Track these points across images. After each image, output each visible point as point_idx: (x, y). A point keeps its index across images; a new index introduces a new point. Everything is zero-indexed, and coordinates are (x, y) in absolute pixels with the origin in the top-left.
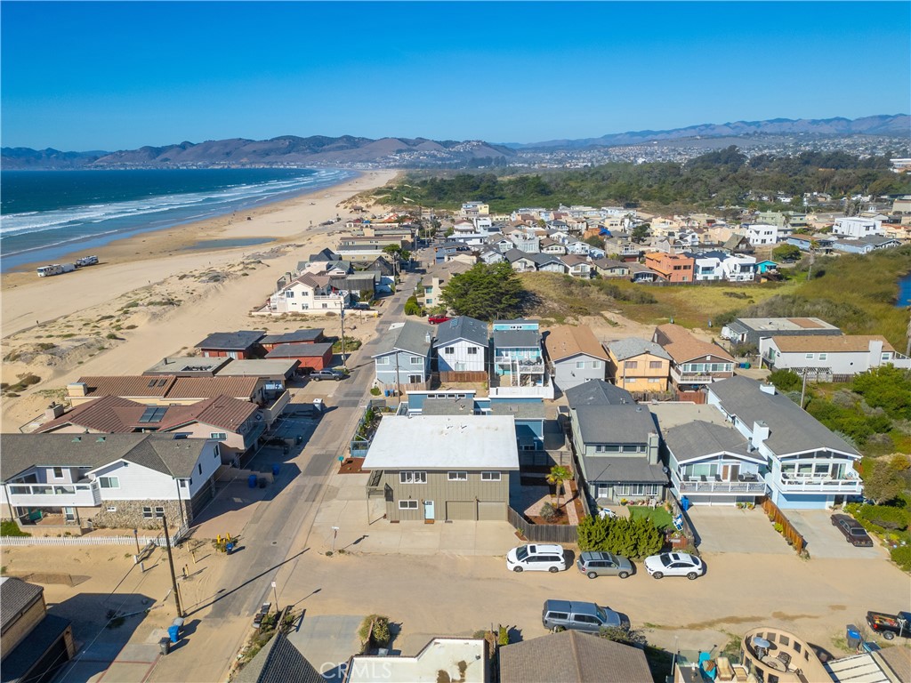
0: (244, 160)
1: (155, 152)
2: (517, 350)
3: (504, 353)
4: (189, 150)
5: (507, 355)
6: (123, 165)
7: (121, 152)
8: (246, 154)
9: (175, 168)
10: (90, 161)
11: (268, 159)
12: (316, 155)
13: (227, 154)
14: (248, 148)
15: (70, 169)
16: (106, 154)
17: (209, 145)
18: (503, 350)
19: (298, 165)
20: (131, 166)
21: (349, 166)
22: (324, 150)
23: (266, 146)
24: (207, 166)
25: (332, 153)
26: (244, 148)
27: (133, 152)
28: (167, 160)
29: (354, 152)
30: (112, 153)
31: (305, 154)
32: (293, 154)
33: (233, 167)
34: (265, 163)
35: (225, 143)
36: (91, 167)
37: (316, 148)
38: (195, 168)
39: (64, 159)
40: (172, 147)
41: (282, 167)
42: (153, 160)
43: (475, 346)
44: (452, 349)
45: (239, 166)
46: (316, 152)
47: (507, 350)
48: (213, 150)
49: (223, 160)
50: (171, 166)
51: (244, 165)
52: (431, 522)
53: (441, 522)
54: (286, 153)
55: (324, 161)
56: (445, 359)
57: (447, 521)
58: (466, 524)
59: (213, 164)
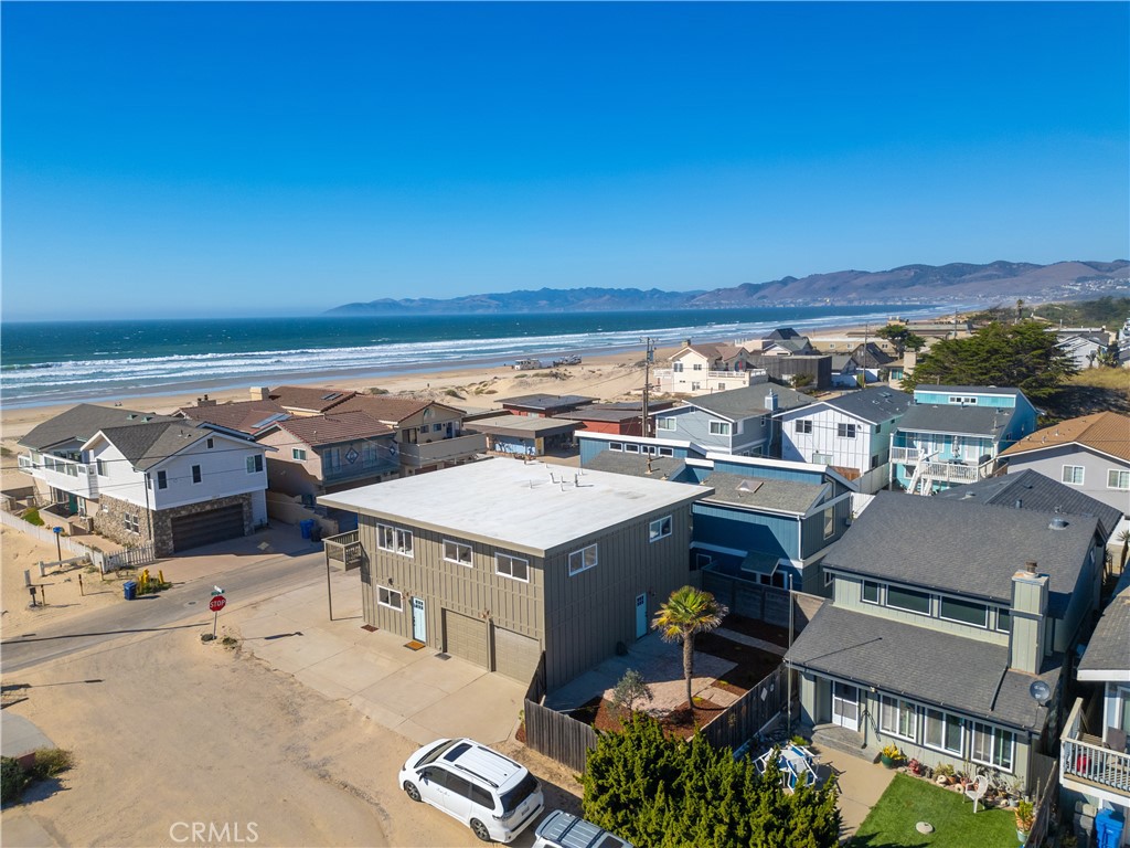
0: (853, 295)
1: (752, 289)
4: (790, 286)
6: (719, 305)
7: (719, 290)
8: (856, 289)
11: (883, 293)
12: (951, 287)
13: (834, 288)
14: (861, 281)
18: (917, 435)
20: (727, 305)
23: (884, 279)
25: (972, 284)
26: (855, 281)
27: (731, 290)
28: (764, 297)
29: (1008, 282)
30: (710, 292)
34: (878, 299)
35: (833, 277)
36: (687, 307)
37: (952, 279)
39: (666, 299)
40: (773, 283)
42: (750, 299)
43: (852, 422)
44: (809, 424)
46: (951, 283)
47: (925, 438)
48: (816, 286)
49: (827, 296)
50: (766, 305)
51: (851, 301)
52: (416, 646)
53: (432, 651)
54: (909, 286)
55: (960, 294)
56: (794, 441)
57: (444, 654)
58: (466, 668)
59: (815, 300)
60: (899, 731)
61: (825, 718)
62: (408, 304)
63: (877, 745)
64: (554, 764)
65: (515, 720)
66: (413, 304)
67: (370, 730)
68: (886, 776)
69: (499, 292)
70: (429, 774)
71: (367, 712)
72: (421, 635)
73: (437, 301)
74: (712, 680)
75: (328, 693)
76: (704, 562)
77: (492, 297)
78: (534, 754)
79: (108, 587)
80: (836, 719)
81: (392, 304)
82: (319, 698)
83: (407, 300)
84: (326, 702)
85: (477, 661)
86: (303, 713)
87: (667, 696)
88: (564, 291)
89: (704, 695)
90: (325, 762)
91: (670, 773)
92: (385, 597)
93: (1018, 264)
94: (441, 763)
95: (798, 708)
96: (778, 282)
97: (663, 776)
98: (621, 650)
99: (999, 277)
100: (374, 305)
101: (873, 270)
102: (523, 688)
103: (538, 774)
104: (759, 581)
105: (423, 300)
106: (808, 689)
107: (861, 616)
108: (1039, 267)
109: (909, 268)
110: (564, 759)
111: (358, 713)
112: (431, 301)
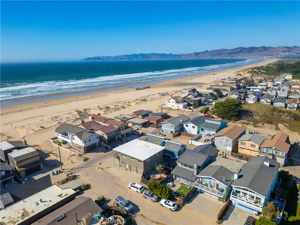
0: (224, 56)
1: (197, 54)
2: (209, 130)
3: (205, 130)
4: (207, 53)
5: (206, 131)
6: (188, 58)
7: (188, 54)
8: (224, 54)
9: (202, 59)
10: (179, 57)
11: (232, 55)
12: (250, 54)
13: (218, 54)
14: (226, 52)
15: (174, 59)
16: (184, 55)
17: (213, 51)
18: (205, 129)
19: (241, 57)
20: (190, 58)
21: (261, 58)
22: (253, 52)
23: (232, 51)
24: (211, 58)
25: (255, 53)
26: (224, 52)
27: (191, 54)
28: (200, 56)
29: (265, 52)
30: (186, 55)
31: (245, 53)
32: (241, 53)
33: (219, 58)
34: (230, 57)
35: (218, 51)
36: (179, 59)
37: (250, 51)
38: (207, 59)
39: (174, 56)
40: (202, 52)
41: (236, 58)
42: (196, 57)
43: (194, 126)
44: (188, 125)
45: (221, 58)
46: (250, 52)
47: (206, 129)
48: (214, 53)
49: (217, 56)
50: (201, 58)
51: (223, 58)
52: (127, 169)
53: (129, 170)
54: (238, 53)
55: (252, 56)
56: (185, 128)
57: (130, 171)
58: (133, 173)
59: (213, 57)
60: (182, 181)
61: (176, 179)
62: (103, 58)
63: (181, 182)
64: (145, 185)
65: (140, 180)
66: (105, 58)
67: (123, 181)
68: (181, 185)
69: (128, 54)
70: (131, 186)
71: (122, 178)
72: (127, 168)
73: (111, 57)
74: (164, 174)
75: (117, 176)
76: (166, 156)
77: (126, 56)
78: (143, 184)
79: (80, 159)
80: (177, 179)
81: (99, 58)
82: (116, 177)
83: (103, 57)
84: (117, 177)
85: (135, 172)
86: (115, 179)
87: (158, 176)
88: (146, 54)
89: (163, 176)
90: (119, 185)
91: (156, 186)
92: (122, 162)
93: (268, 47)
94: (133, 185)
95: (173, 178)
96: (204, 52)
97: (155, 186)
98: (153, 170)
99: (262, 51)
100: (94, 58)
101: (229, 49)
102: (141, 176)
103: (143, 186)
104: (172, 160)
105: (107, 57)
106: (174, 176)
107: (181, 167)
108: (273, 48)
109: (239, 48)
110: (146, 184)
111: (121, 179)
112: (110, 57)
